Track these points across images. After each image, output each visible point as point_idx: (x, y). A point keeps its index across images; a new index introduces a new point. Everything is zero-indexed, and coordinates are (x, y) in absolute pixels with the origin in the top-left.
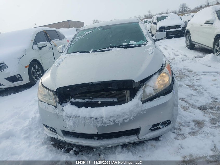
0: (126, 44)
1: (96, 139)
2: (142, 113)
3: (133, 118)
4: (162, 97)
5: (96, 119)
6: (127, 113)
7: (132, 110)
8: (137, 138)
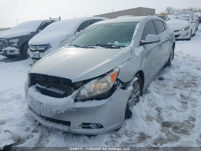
1: (45, 119)
2: (71, 110)
3: (64, 111)
4: (94, 100)
5: (41, 103)
6: (60, 107)
7: (64, 105)
8: (68, 129)
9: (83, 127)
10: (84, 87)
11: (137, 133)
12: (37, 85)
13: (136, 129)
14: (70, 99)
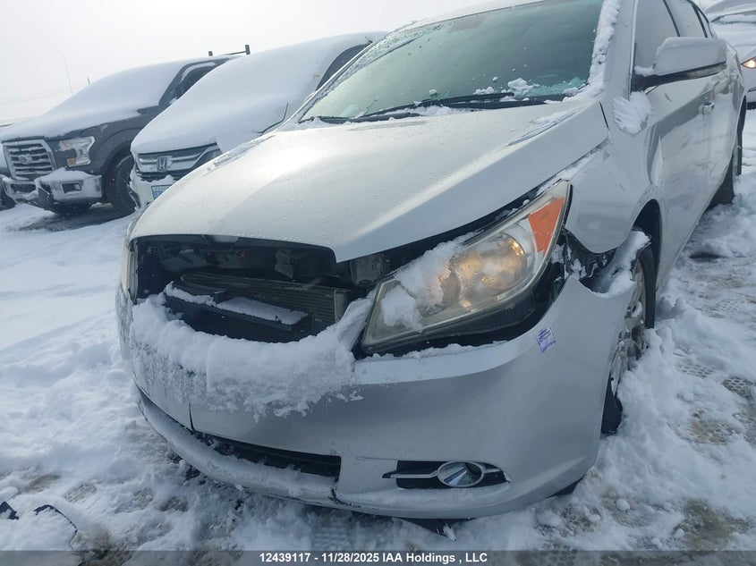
0: (490, 90)
1: (213, 446)
2: (342, 397)
3: (306, 407)
4: (455, 347)
5: (191, 374)
6: (283, 384)
7: (303, 375)
8: (330, 494)
9: (403, 484)
10: (398, 283)
11: (668, 506)
12: (171, 290)
13: (662, 485)
14: (331, 342)
